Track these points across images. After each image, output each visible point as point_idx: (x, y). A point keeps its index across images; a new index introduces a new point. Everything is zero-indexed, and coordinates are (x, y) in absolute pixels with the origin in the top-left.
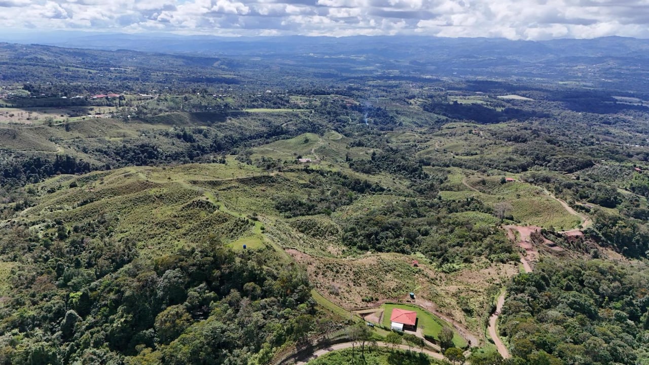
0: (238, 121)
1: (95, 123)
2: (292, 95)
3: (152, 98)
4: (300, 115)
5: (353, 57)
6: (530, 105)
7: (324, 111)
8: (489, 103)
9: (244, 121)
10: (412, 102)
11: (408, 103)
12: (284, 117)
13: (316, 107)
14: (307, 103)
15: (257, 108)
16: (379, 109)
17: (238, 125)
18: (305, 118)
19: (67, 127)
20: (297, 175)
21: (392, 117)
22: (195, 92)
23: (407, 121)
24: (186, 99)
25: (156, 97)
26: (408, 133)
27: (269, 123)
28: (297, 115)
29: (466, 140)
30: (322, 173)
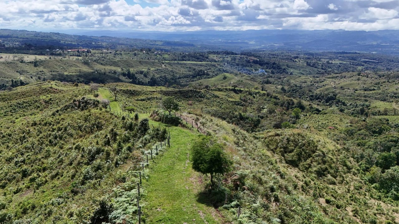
0: (171, 67)
1: (59, 62)
2: (210, 54)
3: (110, 53)
4: (217, 65)
5: (246, 41)
6: (381, 65)
7: (234, 64)
8: (352, 63)
9: (175, 67)
10: (297, 61)
11: (293, 61)
12: (205, 66)
13: (228, 61)
14: (221, 59)
15: (186, 61)
16: (274, 64)
17: (171, 69)
18: (220, 67)
19: (36, 64)
20: (226, 94)
21: (284, 69)
22: (142, 51)
23: (296, 72)
24: (135, 55)
25: (114, 52)
26: (303, 77)
27: (194, 70)
28: (214, 66)
29: (359, 80)
30: (250, 94)
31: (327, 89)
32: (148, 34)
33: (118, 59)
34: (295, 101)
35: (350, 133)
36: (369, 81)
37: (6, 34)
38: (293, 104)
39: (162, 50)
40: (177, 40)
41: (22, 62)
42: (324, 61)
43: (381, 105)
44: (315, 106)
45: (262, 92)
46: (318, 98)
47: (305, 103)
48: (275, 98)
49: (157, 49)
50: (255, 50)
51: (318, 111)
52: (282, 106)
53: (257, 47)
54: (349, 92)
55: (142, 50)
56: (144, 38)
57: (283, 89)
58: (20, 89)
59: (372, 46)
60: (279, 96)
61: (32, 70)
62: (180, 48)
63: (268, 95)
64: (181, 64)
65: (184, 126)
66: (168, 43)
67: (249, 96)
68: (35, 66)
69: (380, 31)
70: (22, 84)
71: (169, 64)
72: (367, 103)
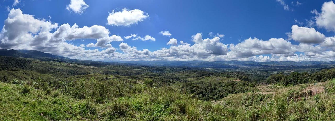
2: (142, 67)
6: (188, 69)
7: (149, 70)
8: (181, 69)
9: (131, 71)
10: (168, 69)
11: (166, 69)
12: (140, 71)
14: (146, 69)
16: (161, 70)
18: (145, 71)
21: (164, 71)
23: (167, 72)
24: (119, 67)
25: (113, 66)
26: (170, 73)
27: (137, 72)
28: (143, 70)
29: (184, 73)
30: (155, 78)
31: (176, 76)
32: (123, 61)
33: (114, 68)
34: (168, 80)
35: (183, 87)
36: (186, 73)
37: (87, 61)
38: (168, 81)
39: (127, 66)
40: (132, 63)
41: (90, 68)
42: (175, 69)
43: (189, 79)
44: (173, 81)
45: (158, 78)
46: (175, 79)
47: (171, 81)
48: (162, 79)
49: (126, 66)
50: (155, 66)
51: (174, 83)
52: (164, 82)
53: (156, 65)
54: (182, 77)
55: (121, 66)
56: (122, 62)
57: (164, 77)
58: (89, 75)
59: (186, 65)
60: (163, 79)
61: (92, 70)
62: (133, 65)
63: (160, 78)
64: (133, 70)
65: (138, 84)
66: (129, 64)
67: (155, 79)
68: (93, 69)
69: (187, 61)
70: (90, 73)
71: (129, 70)
72: (186, 79)
